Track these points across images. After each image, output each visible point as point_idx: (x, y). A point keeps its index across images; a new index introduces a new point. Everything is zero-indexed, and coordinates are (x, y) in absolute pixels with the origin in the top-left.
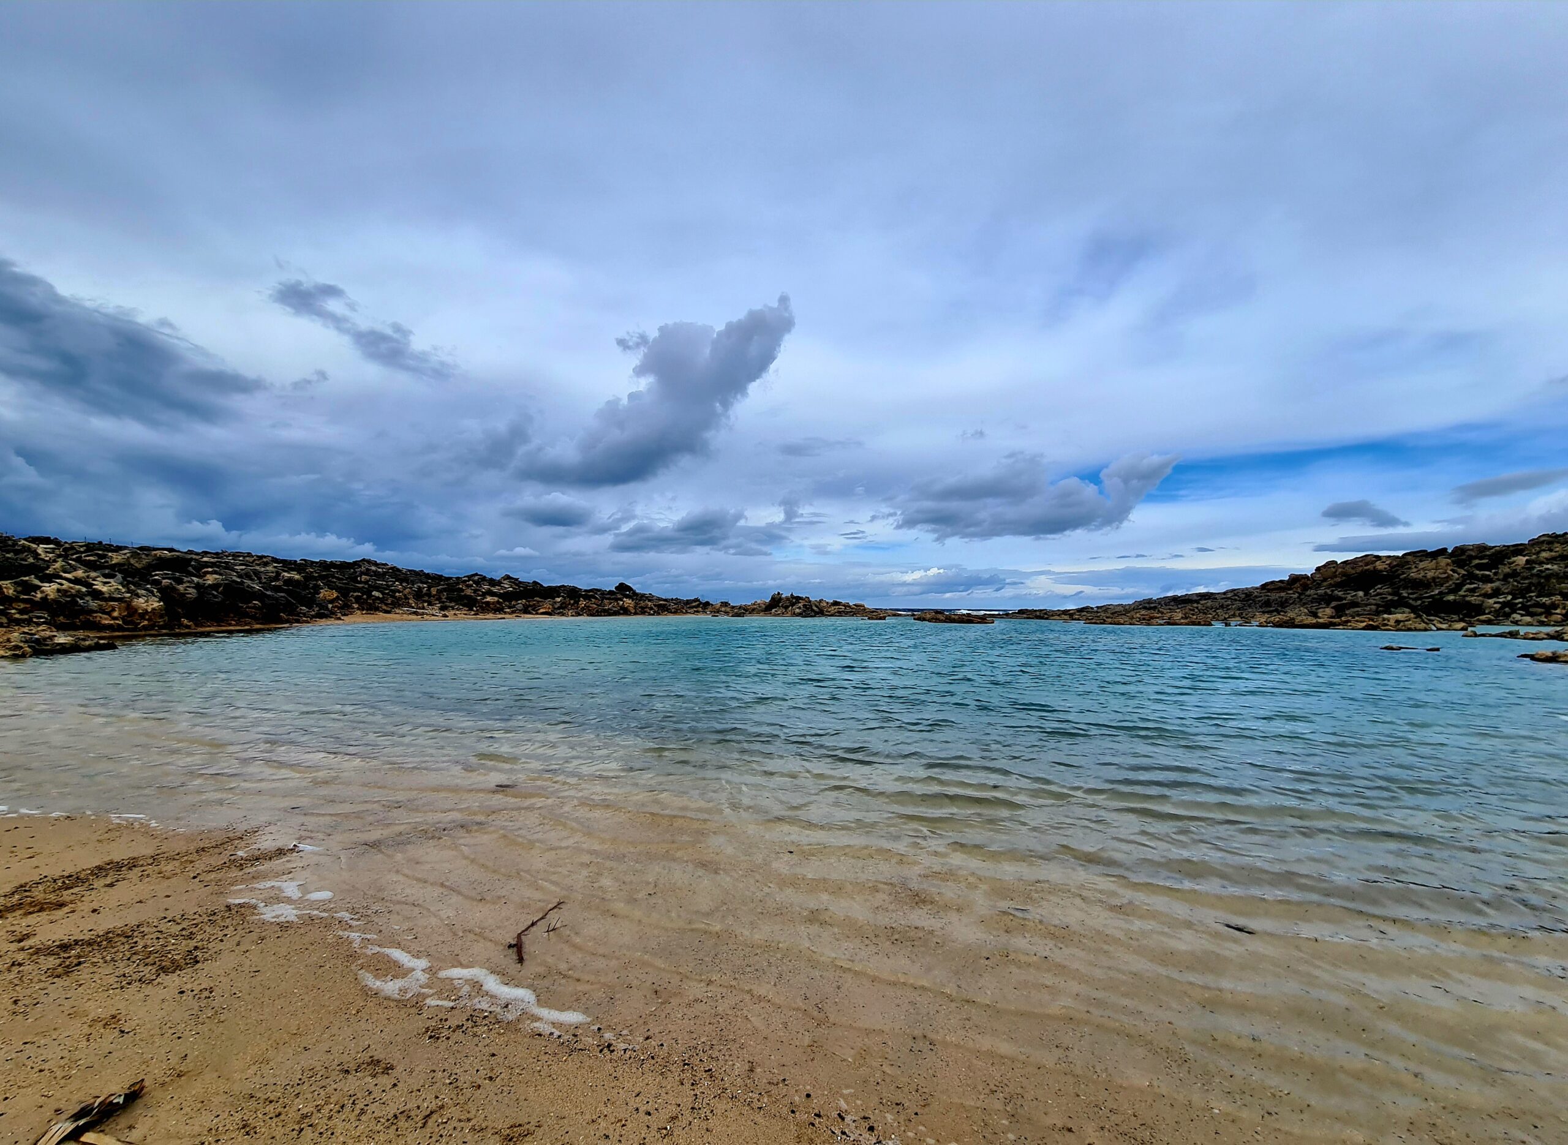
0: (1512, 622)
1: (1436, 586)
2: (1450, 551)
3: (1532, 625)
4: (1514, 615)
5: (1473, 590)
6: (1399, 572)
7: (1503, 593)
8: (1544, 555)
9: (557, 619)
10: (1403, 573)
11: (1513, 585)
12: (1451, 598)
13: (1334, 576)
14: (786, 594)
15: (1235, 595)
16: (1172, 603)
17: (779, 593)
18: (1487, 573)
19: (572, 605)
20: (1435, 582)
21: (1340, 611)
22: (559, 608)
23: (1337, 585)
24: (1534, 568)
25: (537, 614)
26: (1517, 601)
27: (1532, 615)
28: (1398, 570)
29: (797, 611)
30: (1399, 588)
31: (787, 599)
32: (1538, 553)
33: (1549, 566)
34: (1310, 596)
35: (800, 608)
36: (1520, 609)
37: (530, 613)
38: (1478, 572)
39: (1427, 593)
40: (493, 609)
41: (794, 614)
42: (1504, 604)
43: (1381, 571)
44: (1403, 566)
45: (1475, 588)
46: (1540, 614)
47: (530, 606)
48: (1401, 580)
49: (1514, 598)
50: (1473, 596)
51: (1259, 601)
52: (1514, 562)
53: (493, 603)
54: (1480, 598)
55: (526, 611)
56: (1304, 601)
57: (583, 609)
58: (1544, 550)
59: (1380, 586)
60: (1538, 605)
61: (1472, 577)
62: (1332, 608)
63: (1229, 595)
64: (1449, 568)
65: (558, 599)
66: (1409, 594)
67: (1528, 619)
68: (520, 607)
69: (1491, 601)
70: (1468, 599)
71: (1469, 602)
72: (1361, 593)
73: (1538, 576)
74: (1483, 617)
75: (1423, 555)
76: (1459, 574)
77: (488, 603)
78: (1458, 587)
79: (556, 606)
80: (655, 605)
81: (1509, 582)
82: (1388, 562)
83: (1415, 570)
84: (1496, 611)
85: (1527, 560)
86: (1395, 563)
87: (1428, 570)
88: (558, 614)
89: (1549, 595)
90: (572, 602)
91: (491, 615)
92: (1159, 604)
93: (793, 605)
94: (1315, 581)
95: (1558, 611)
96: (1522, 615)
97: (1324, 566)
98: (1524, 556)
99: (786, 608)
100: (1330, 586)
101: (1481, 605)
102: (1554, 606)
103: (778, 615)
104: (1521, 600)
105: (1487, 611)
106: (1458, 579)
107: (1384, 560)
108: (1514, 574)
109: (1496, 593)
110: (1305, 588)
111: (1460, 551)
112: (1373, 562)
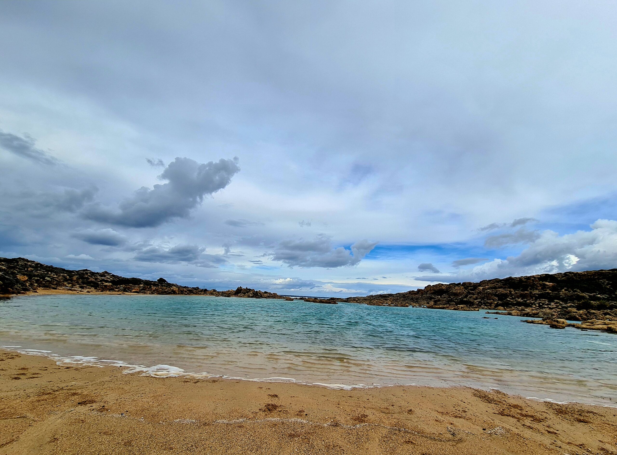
0: (482, 308)
1: (460, 295)
2: (461, 284)
3: (487, 309)
4: (482, 306)
5: (470, 297)
6: (449, 290)
7: (478, 299)
8: (487, 287)
9: (141, 295)
10: (450, 291)
11: (480, 296)
12: (465, 299)
13: (430, 290)
14: (244, 287)
15: (400, 295)
16: (380, 297)
17: (241, 287)
18: (473, 292)
19: (149, 288)
20: (460, 294)
21: (436, 302)
22: (142, 290)
23: (433, 293)
24: (485, 291)
25: (131, 292)
26: (482, 301)
27: (486, 306)
28: (448, 289)
29: (250, 295)
30: (450, 295)
31: (245, 290)
32: (485, 286)
33: (489, 291)
34: (425, 297)
35: (251, 294)
36: (483, 304)
37: (127, 292)
38: (471, 291)
39: (458, 297)
40: (108, 289)
41: (249, 297)
42: (479, 302)
43: (444, 289)
44: (450, 288)
45: (471, 297)
46: (489, 306)
47: (127, 288)
48: (450, 293)
49: (481, 300)
50: (471, 299)
51: (410, 298)
52: (479, 289)
53: (109, 286)
54: (473, 300)
55: (125, 290)
56: (423, 298)
57: (154, 291)
58: (486, 285)
59: (444, 294)
60: (488, 303)
61: (470, 293)
62: (433, 301)
63: (398, 295)
64: (463, 289)
65: (142, 285)
66: (453, 298)
67: (486, 307)
68: (122, 288)
69: (476, 301)
70: (470, 300)
71: (470, 301)
72: (439, 297)
73: (486, 294)
74: (474, 306)
75: (454, 285)
76: (466, 292)
77: (106, 286)
78: (466, 296)
79: (140, 289)
80: (187, 290)
81: (479, 295)
82: (445, 286)
83: (454, 290)
84: (477, 304)
85: (483, 288)
86: (447, 287)
87: (457, 290)
88: (142, 292)
89: (490, 300)
90: (149, 287)
91: (108, 292)
92: (376, 297)
93: (248, 292)
94: (425, 292)
95: (493, 305)
96: (484, 306)
97: (427, 286)
98: (482, 287)
99: (245, 293)
100: (430, 294)
101: (473, 302)
102: (491, 303)
103: (241, 297)
104: (483, 301)
105: (475, 304)
106: (466, 293)
107: (444, 286)
108: (480, 293)
109: (476, 299)
110: (422, 294)
111: (464, 284)
112: (441, 286)
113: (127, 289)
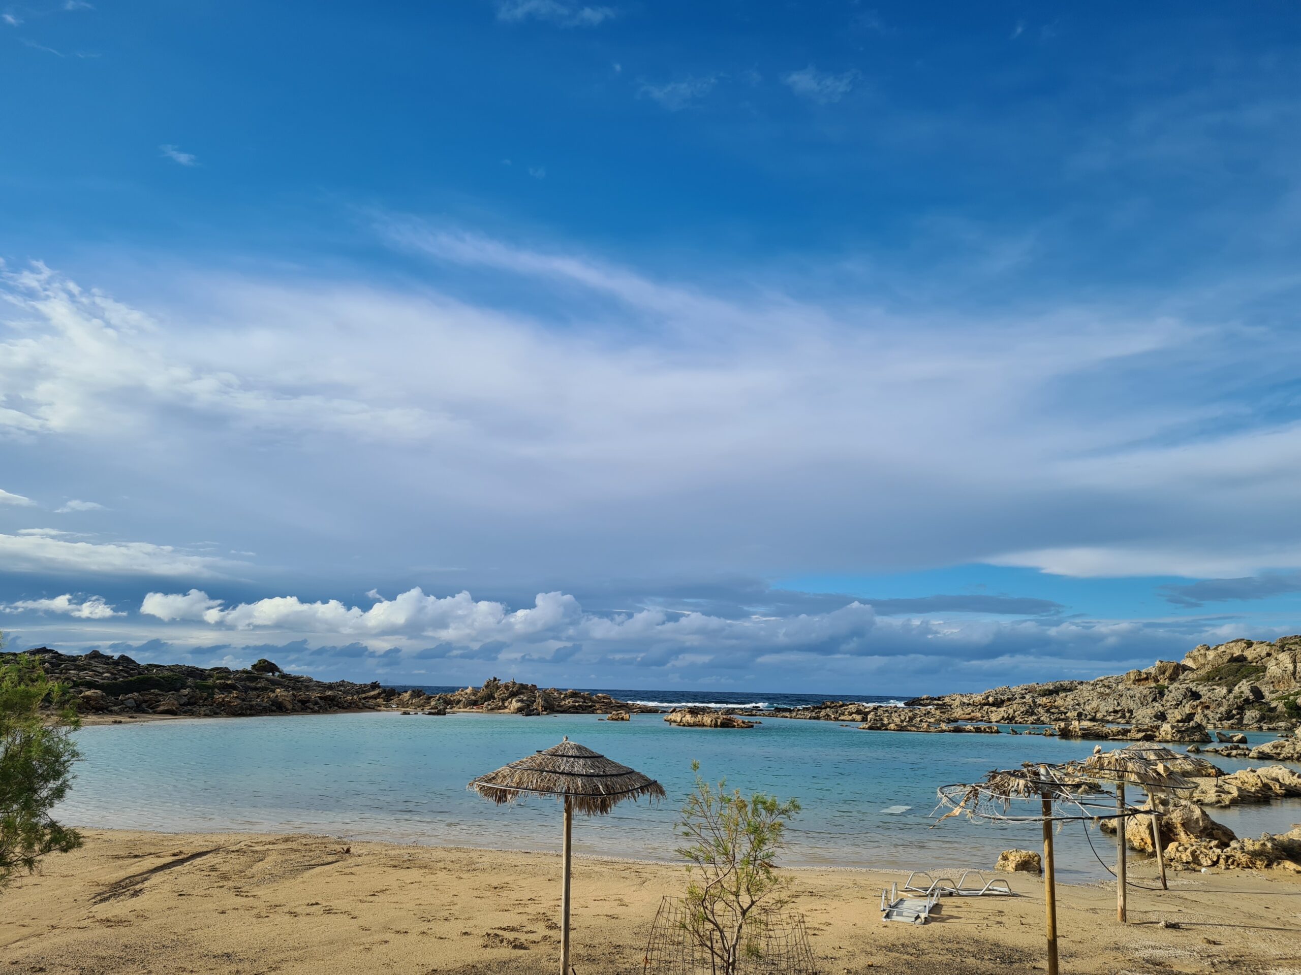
19: (205, 700)
25: (156, 714)
29: (518, 704)
35: (522, 700)
37: (146, 713)
40: (92, 708)
47: (144, 702)
65: (185, 691)
68: (130, 703)
77: (87, 700)
88: (183, 713)
113: (144, 705)
